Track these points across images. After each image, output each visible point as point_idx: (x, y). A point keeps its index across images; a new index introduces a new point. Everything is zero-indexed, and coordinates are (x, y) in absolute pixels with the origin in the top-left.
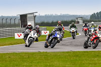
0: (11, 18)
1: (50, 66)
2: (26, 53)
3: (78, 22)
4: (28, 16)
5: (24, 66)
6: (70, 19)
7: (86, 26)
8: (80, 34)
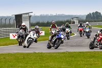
0: (6, 18)
1: (45, 67)
2: (21, 54)
3: (74, 23)
4: (23, 16)
5: (19, 66)
6: (66, 20)
7: (81, 26)
8: (76, 35)
